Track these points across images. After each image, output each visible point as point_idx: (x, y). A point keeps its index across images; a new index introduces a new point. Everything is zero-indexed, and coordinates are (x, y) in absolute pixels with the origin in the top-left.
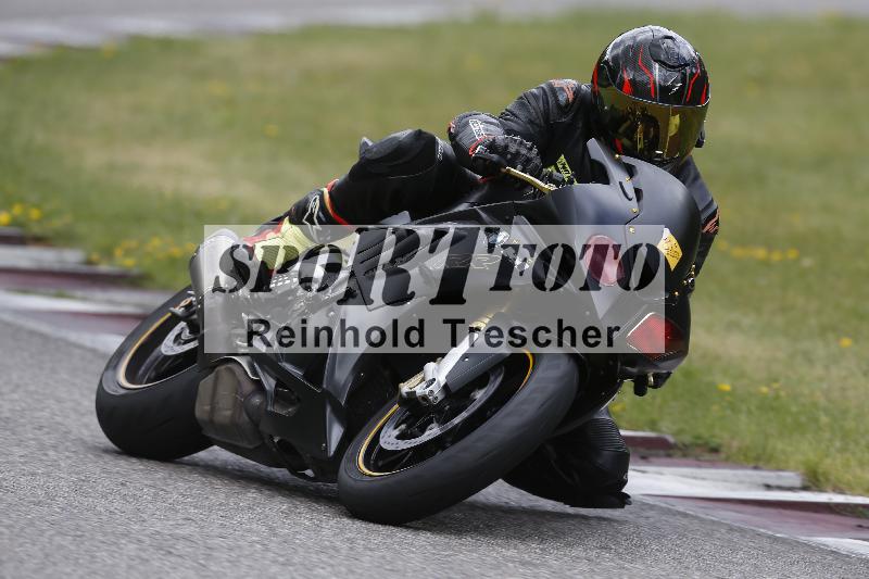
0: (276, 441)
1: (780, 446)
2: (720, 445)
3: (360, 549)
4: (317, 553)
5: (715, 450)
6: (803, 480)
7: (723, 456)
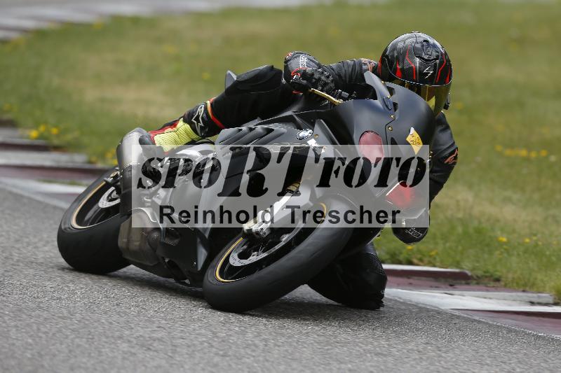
0: (167, 260)
1: (539, 276)
2: (500, 277)
3: (272, 345)
4: (244, 348)
5: (498, 280)
6: (555, 299)
7: (502, 283)
